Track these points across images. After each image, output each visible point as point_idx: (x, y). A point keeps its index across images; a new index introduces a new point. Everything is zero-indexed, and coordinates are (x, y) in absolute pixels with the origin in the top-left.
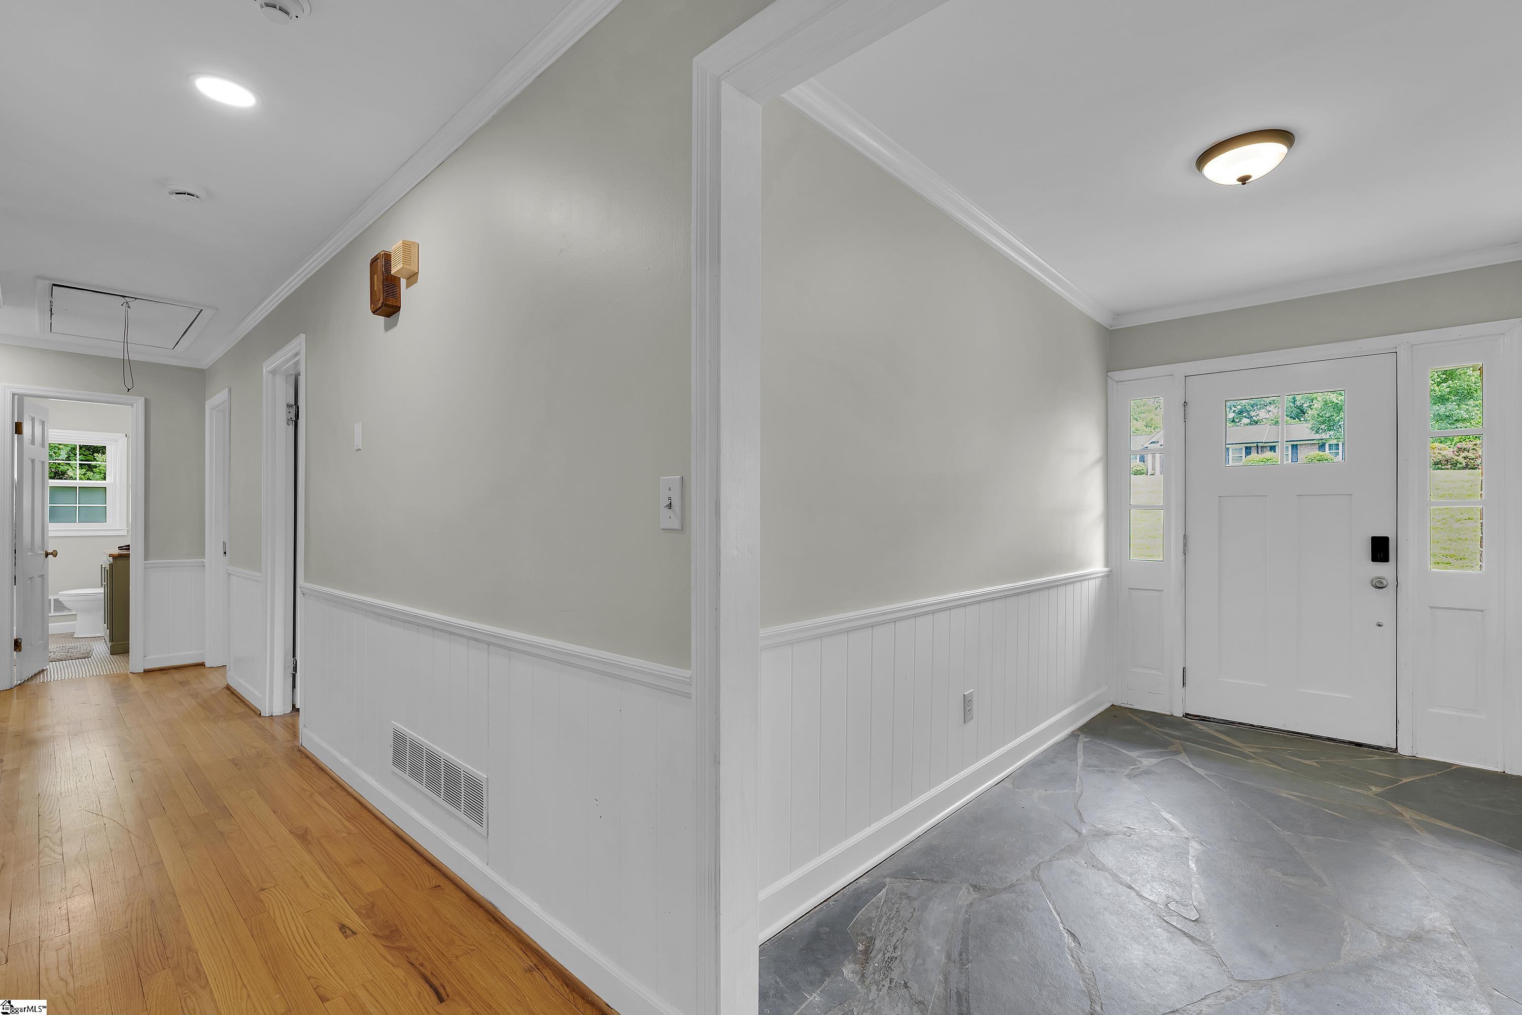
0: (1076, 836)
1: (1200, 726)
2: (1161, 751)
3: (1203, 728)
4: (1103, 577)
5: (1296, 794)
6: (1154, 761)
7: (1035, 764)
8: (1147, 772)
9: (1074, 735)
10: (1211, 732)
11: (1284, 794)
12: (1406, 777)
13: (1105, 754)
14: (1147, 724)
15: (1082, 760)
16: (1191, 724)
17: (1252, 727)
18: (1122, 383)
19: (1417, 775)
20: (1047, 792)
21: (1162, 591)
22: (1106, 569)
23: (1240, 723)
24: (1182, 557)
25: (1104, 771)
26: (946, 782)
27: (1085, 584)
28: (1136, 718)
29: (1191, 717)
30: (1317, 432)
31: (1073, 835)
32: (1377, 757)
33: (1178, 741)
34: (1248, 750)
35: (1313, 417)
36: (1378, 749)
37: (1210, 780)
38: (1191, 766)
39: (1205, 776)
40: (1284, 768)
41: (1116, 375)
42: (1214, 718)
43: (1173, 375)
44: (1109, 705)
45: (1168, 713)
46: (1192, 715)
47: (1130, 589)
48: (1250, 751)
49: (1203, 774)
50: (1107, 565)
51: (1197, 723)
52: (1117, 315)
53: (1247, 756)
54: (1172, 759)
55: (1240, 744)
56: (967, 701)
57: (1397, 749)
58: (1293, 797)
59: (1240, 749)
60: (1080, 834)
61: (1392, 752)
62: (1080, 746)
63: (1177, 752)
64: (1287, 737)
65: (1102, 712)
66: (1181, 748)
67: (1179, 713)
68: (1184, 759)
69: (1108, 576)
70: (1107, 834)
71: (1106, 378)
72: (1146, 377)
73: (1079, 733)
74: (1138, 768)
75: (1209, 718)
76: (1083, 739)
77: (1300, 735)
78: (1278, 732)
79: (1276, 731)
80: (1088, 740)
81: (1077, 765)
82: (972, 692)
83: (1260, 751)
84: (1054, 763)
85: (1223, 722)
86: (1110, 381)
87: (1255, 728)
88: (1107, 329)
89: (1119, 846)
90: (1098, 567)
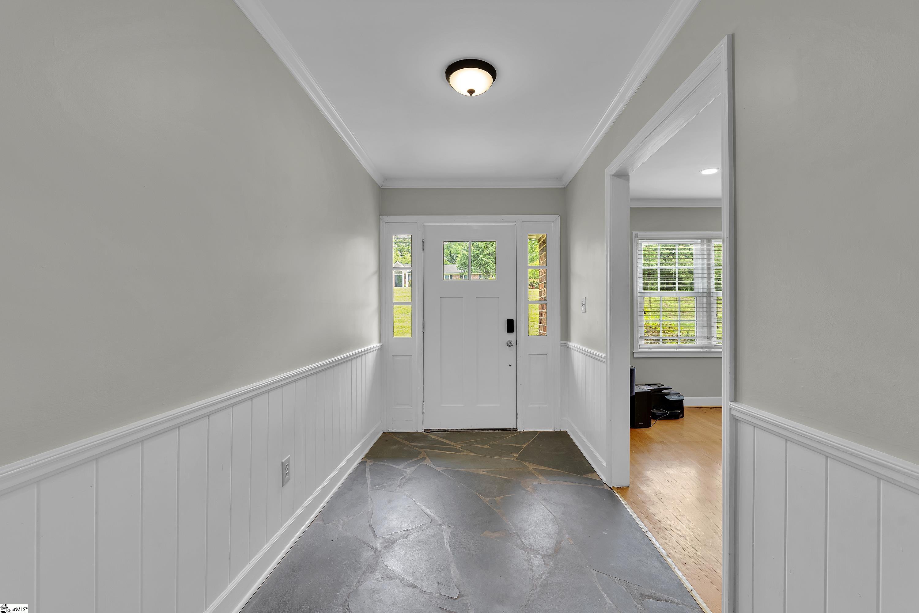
0: (372, 553)
1: (433, 436)
2: (415, 460)
3: (433, 437)
4: (378, 350)
5: (486, 470)
6: (413, 469)
7: (339, 495)
8: (410, 479)
9: (363, 462)
10: (438, 438)
11: (481, 472)
12: (524, 444)
13: (383, 472)
14: (405, 442)
15: (370, 481)
16: (428, 436)
17: (457, 431)
18: (388, 224)
19: (528, 441)
20: (349, 519)
21: (411, 356)
22: (380, 344)
23: (451, 430)
24: (422, 334)
25: (385, 487)
26: (266, 545)
27: (368, 355)
28: (398, 439)
29: (427, 431)
30: (460, 269)
31: (371, 553)
32: (511, 435)
33: (423, 450)
34: (458, 447)
35: (458, 262)
36: (510, 430)
37: (445, 474)
38: (433, 467)
39: (442, 472)
40: (476, 454)
41: (386, 218)
42: (439, 429)
43: (416, 222)
44: (381, 434)
45: (415, 431)
46: (428, 430)
47: (394, 356)
48: (459, 446)
49: (440, 471)
50: (380, 342)
51: (430, 434)
52: (386, 179)
53: (459, 451)
54: (422, 464)
55: (452, 443)
56: (285, 467)
57: (517, 428)
58: (485, 473)
59: (454, 447)
60: (375, 550)
61: (515, 430)
62: (368, 470)
63: (424, 459)
64: (473, 433)
65: (378, 439)
66: (426, 455)
67: (421, 430)
68: (428, 462)
69: (381, 349)
70: (393, 543)
71: (379, 220)
72: (402, 222)
73: (366, 459)
74: (404, 477)
75: (436, 430)
76: (369, 463)
77: (478, 430)
78: (469, 430)
79: (468, 430)
80: (372, 463)
81: (367, 487)
82: (290, 457)
83: (463, 445)
84: (351, 489)
85: (443, 431)
86: (381, 221)
87: (458, 431)
88: (380, 187)
89: (402, 550)
90: (375, 344)
